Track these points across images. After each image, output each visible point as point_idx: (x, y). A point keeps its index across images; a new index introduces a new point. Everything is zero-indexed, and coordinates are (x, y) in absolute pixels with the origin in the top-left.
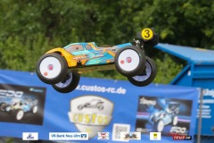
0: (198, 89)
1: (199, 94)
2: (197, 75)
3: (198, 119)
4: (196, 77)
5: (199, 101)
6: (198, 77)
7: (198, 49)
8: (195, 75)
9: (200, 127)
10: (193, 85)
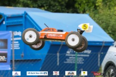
0: (11, 32)
1: (12, 35)
2: (9, 23)
3: (12, 50)
4: (9, 25)
5: (12, 39)
6: (10, 24)
7: (8, 7)
8: (8, 23)
9: (14, 55)
10: (7, 30)
